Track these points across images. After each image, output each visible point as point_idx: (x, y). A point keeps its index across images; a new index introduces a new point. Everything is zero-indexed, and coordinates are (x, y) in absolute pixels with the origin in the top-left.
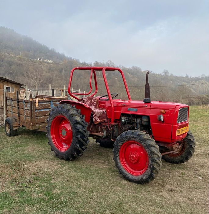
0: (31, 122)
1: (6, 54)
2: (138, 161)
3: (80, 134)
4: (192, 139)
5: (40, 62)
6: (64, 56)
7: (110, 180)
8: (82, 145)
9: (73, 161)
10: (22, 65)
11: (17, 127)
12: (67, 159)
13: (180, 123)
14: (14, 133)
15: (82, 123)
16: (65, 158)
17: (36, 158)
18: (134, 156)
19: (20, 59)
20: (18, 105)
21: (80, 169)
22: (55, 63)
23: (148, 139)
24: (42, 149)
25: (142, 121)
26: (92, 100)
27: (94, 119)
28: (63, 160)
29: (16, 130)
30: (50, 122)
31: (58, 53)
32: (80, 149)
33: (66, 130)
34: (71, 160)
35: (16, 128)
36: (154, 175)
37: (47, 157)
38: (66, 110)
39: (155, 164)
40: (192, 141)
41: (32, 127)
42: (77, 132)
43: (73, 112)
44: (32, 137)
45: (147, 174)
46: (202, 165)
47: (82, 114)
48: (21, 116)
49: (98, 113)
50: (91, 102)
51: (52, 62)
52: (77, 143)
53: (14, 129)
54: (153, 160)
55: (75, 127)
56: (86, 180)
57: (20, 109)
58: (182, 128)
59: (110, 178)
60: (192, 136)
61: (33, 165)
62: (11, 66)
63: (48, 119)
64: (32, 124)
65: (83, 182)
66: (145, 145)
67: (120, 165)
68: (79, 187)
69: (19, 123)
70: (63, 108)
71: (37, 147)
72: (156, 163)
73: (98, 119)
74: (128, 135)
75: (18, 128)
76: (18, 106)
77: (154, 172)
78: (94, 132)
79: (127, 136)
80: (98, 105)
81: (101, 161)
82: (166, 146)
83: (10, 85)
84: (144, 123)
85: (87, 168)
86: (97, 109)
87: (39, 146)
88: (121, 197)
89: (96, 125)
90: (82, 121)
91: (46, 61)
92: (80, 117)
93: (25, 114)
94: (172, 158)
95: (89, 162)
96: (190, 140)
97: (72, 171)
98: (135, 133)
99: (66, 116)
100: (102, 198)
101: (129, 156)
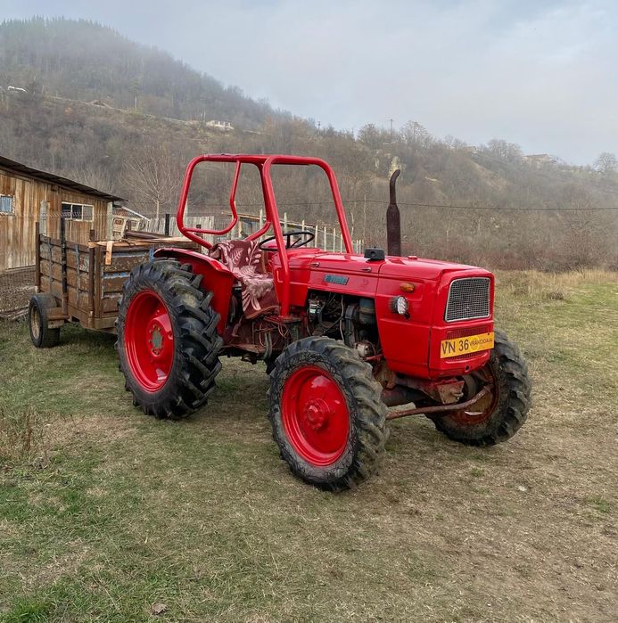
0: (91, 308)
1: (92, 103)
2: (326, 424)
3: (192, 344)
4: (516, 374)
5: (194, 128)
6: (267, 108)
7: (251, 475)
8: (197, 376)
9: (175, 420)
10: (138, 136)
11: (59, 320)
12: (162, 416)
13: (452, 321)
14: (50, 339)
15: (201, 314)
16: (155, 411)
17: (82, 408)
18: (316, 411)
19: (135, 120)
20: (64, 259)
21: (184, 442)
22: (238, 131)
23: (348, 363)
24: (112, 385)
25: (358, 313)
26: (249, 250)
27: (244, 302)
28: (150, 417)
29: (57, 330)
30: (124, 308)
31: (251, 101)
32: (192, 386)
33: (162, 331)
34: (170, 418)
35: (56, 325)
36: (361, 464)
37: (114, 405)
38: (161, 277)
39: (364, 433)
40: (516, 379)
41: (93, 322)
42: (185, 337)
43: (179, 281)
44: (100, 353)
45: (345, 461)
46: (553, 454)
47: (204, 287)
48: (72, 291)
49: (257, 288)
50: (245, 254)
51: (230, 127)
52: (184, 368)
53: (50, 327)
54: (359, 423)
55: (180, 323)
56: (184, 472)
57: (69, 271)
58: (466, 338)
59: (254, 471)
60: (519, 365)
61: (67, 425)
62: (105, 139)
63: (120, 301)
64: (94, 314)
65: (173, 475)
66: (339, 378)
67: (282, 434)
68: (157, 485)
69: (66, 309)
70: (155, 269)
71: (101, 380)
72: (366, 430)
73: (258, 305)
74: (303, 351)
75: (61, 323)
76: (64, 262)
77: (362, 456)
78: (245, 342)
79: (299, 352)
80: (266, 265)
81: (258, 426)
82: (422, 389)
83: (82, 200)
84: (363, 319)
85: (204, 441)
86: (261, 276)
87: (107, 377)
88: (254, 517)
89: (251, 321)
90: (201, 308)
91: (211, 124)
92: (197, 297)
93: (79, 285)
94: (464, 427)
95: (220, 427)
96: (512, 374)
97: (160, 447)
98: (319, 344)
99: (160, 293)
100: (202, 516)
101: (305, 410)
